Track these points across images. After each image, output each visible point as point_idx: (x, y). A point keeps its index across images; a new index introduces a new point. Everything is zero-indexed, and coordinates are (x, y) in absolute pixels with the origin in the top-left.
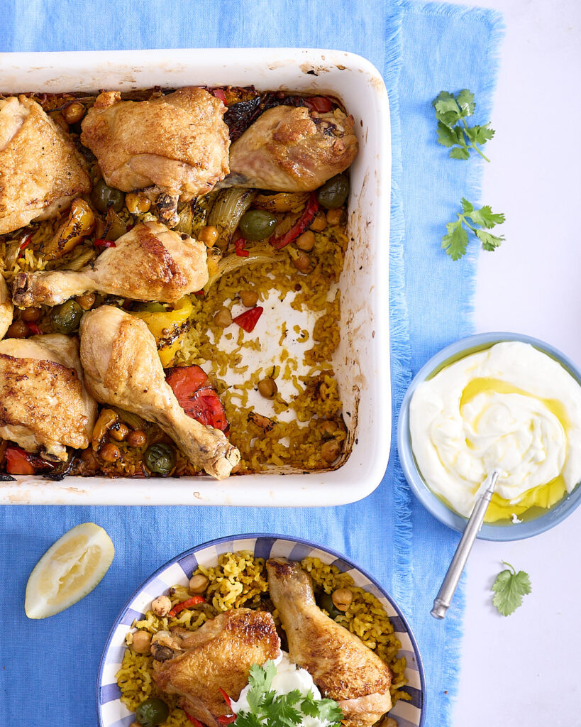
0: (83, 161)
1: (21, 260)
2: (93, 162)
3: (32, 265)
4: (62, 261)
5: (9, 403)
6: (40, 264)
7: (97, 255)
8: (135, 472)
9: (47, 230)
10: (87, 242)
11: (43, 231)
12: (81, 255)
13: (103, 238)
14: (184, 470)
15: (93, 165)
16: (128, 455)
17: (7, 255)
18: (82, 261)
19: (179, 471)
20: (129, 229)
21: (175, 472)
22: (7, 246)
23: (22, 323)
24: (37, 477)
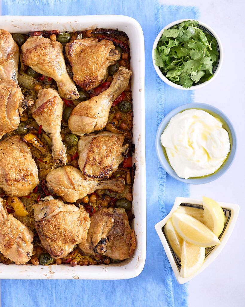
0: (7, 138)
1: (48, 163)
2: (8, 135)
3: (50, 158)
4: (47, 147)
5: (104, 165)
6: (49, 155)
7: (45, 133)
8: (131, 116)
9: (35, 153)
10: (39, 137)
11: (35, 154)
12: (45, 139)
13: (38, 131)
14: (129, 97)
15: (9, 135)
16: (124, 119)
17: (45, 168)
18: (47, 138)
19: (130, 99)
20: (34, 120)
21: (130, 100)
22: (41, 168)
23: (72, 162)
24: (133, 155)
